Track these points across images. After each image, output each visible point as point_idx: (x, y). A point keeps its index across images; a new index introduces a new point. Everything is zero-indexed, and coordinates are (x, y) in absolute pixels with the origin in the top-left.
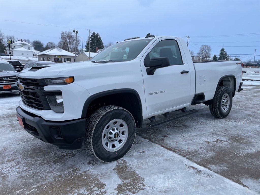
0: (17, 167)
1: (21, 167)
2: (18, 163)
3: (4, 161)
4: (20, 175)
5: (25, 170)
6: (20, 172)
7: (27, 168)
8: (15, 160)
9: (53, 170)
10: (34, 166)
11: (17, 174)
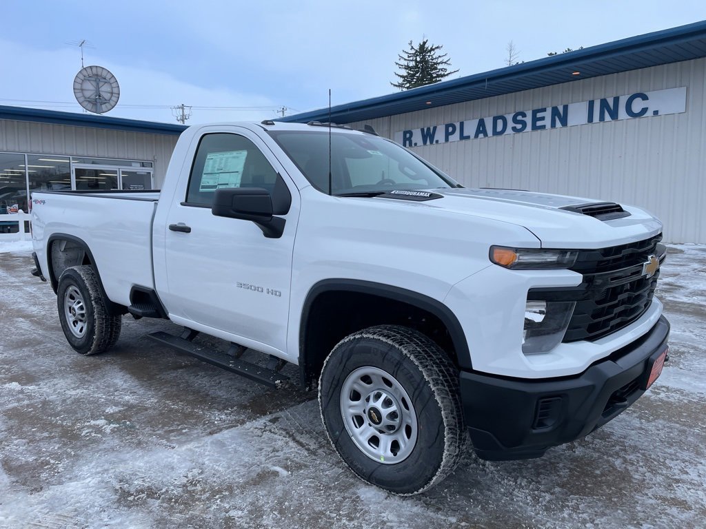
0: (684, 477)
1: (677, 471)
2: (671, 483)
3: (697, 515)
4: (697, 458)
5: (677, 460)
6: (690, 463)
7: (667, 461)
8: (668, 497)
9: (633, 430)
10: (650, 455)
11: (701, 463)
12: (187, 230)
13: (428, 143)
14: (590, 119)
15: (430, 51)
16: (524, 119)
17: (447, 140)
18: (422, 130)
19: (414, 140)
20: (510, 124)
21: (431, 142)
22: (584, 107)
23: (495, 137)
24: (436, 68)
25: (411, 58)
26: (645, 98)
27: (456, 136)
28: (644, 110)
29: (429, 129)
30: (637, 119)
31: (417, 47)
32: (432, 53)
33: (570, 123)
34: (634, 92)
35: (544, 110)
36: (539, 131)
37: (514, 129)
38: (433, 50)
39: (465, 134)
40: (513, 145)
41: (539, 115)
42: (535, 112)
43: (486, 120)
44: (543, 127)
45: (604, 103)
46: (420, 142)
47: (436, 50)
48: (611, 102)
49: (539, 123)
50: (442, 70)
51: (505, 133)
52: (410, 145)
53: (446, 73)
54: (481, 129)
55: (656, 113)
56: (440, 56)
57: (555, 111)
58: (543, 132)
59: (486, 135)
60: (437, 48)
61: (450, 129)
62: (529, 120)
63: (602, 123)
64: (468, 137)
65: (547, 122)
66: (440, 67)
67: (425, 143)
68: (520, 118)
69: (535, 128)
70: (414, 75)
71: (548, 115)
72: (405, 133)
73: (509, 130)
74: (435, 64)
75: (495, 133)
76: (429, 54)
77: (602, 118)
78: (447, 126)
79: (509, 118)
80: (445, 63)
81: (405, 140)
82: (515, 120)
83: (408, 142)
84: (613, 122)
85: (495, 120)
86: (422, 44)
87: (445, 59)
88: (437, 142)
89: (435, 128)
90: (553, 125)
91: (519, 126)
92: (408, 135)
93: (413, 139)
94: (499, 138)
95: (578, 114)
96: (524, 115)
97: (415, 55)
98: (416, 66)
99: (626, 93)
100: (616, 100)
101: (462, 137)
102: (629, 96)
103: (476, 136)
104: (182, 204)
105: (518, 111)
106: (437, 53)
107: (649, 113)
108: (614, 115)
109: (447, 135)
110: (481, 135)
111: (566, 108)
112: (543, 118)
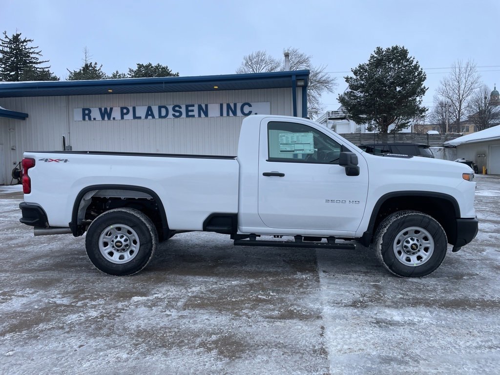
13: (106, 118)
14: (222, 114)
15: (23, 42)
16: (180, 110)
17: (122, 118)
18: (100, 109)
19: (93, 115)
20: (171, 112)
21: (109, 118)
22: (218, 107)
23: (160, 119)
24: (29, 56)
25: (6, 45)
26: (250, 106)
27: (130, 116)
28: (250, 112)
29: (106, 109)
31: (11, 37)
32: (25, 44)
33: (210, 114)
34: (244, 102)
35: (193, 106)
36: (191, 118)
37: (174, 115)
38: (26, 42)
39: (137, 115)
40: (174, 126)
41: (190, 108)
42: (187, 106)
43: (153, 107)
44: (193, 116)
45: (228, 106)
46: (99, 117)
47: (28, 42)
48: (232, 106)
49: (190, 113)
50: (34, 58)
51: (168, 117)
52: (90, 119)
53: (38, 61)
54: (150, 113)
56: (32, 48)
57: (200, 107)
58: (193, 119)
59: (153, 117)
60: (30, 41)
61: (125, 111)
62: (183, 110)
63: (228, 117)
64: (140, 118)
65: (196, 113)
66: (32, 56)
67: (103, 118)
68: (177, 109)
69: (188, 116)
70: (9, 59)
71: (196, 108)
72: (84, 110)
73: (170, 116)
74: (28, 53)
75: (160, 116)
76: (22, 44)
77: (228, 114)
78: (122, 109)
79: (170, 108)
80: (37, 53)
81: (84, 115)
82: (174, 110)
83: (87, 117)
84: (234, 117)
85: (160, 108)
86: (15, 35)
87: (37, 50)
88: (114, 119)
89: (111, 109)
90: (200, 115)
91: (177, 114)
92: (87, 112)
93: (91, 115)
94: (163, 120)
95: (214, 110)
96: (180, 107)
97: (10, 43)
98: (11, 52)
99: (240, 102)
100: (235, 105)
101: (135, 117)
102: (242, 104)
103: (146, 117)
104: (267, 160)
105: (175, 104)
106: (29, 45)
108: (235, 113)
109: (123, 115)
110: (150, 117)
111: (206, 106)
112: (193, 111)
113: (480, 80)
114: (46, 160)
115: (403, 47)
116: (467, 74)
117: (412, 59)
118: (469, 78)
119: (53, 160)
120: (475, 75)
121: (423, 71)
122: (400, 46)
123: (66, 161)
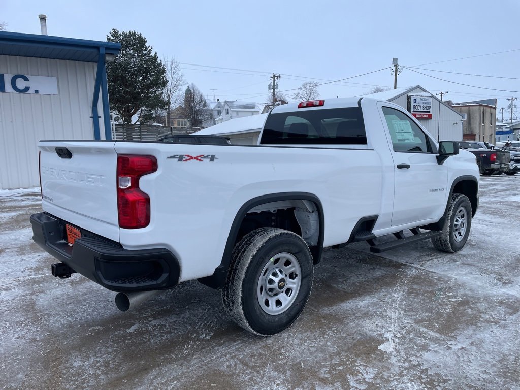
12: (408, 167)
26: (26, 79)
28: (27, 89)
30: (22, 94)
34: (15, 73)
55: (37, 92)
99: (9, 72)
102: (13, 75)
107: (31, 91)
113: (184, 78)
114: (181, 158)
115: (140, 35)
116: (172, 71)
117: (150, 48)
118: (174, 75)
119: (192, 158)
120: (180, 73)
121: (163, 63)
122: (138, 32)
123: (212, 158)
